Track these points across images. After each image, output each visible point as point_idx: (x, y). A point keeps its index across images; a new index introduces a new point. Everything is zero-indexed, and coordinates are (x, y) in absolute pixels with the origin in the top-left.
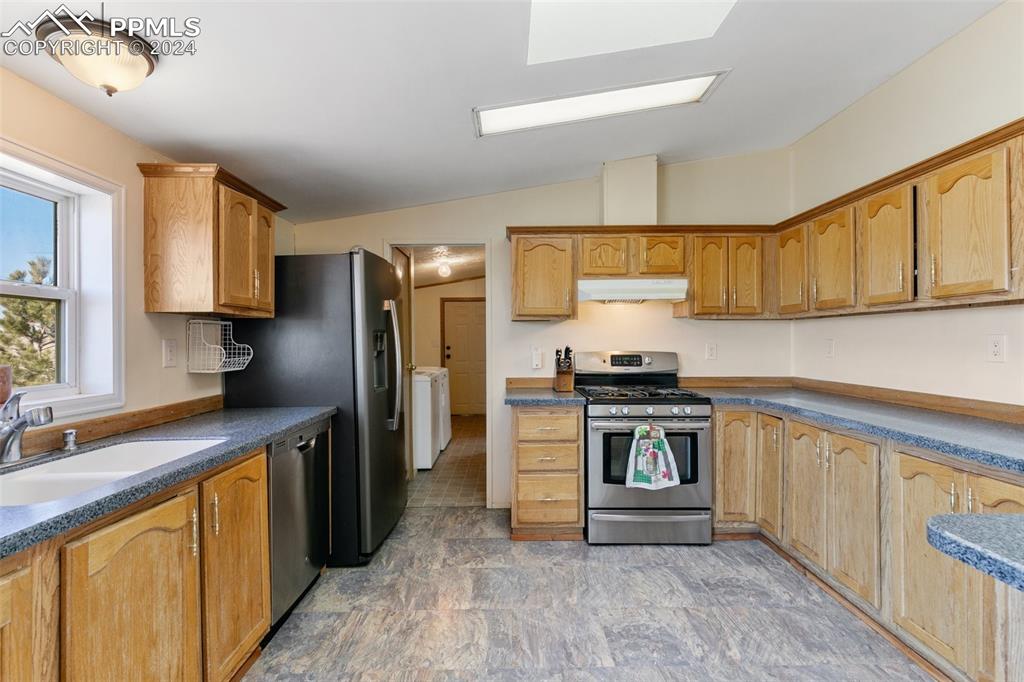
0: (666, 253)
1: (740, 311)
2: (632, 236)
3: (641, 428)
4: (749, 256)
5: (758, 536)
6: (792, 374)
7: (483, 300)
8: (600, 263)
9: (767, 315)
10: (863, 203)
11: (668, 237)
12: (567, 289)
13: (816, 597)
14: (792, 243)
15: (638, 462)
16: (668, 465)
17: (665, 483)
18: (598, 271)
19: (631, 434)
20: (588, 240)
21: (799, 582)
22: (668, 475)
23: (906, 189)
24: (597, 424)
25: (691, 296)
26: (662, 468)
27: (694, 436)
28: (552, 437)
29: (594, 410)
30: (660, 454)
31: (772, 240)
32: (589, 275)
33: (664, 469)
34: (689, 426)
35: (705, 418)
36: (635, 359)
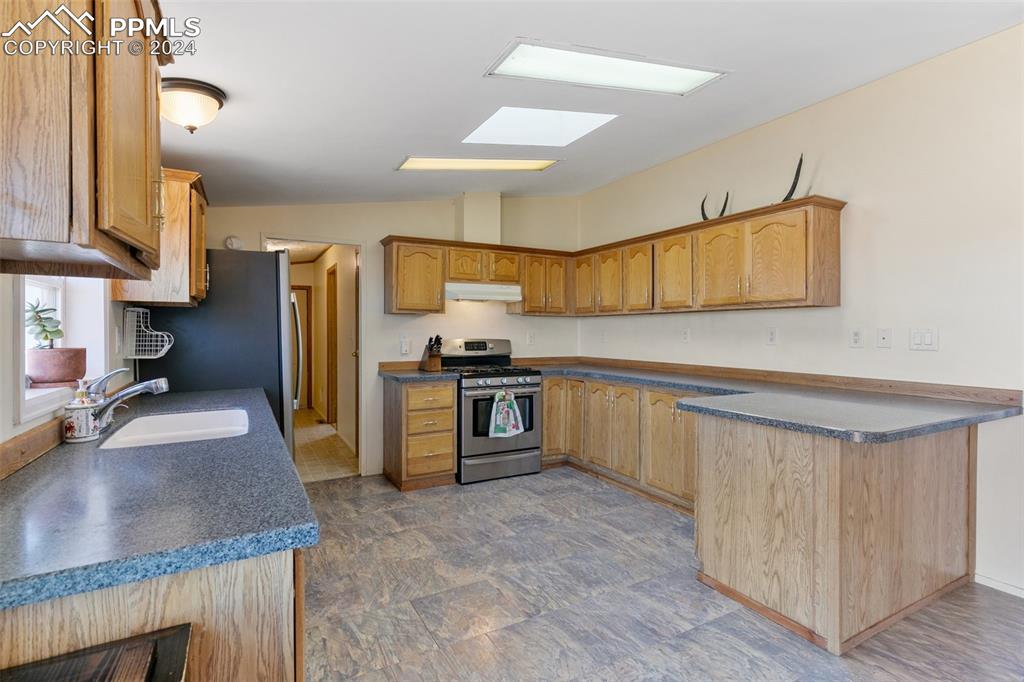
0: (507, 266)
1: (553, 310)
2: (484, 251)
3: (499, 394)
4: (558, 272)
5: (566, 463)
6: (579, 355)
8: (462, 271)
9: (568, 314)
10: (626, 248)
11: (508, 254)
12: (437, 289)
13: (605, 486)
14: (584, 266)
15: (497, 418)
16: (516, 419)
17: (515, 432)
18: (460, 276)
19: (492, 399)
20: (453, 252)
21: (596, 482)
22: (516, 427)
23: (648, 245)
24: (469, 393)
25: (524, 299)
27: (530, 398)
28: (434, 406)
29: (465, 383)
30: (511, 412)
31: (572, 261)
32: (453, 279)
33: (513, 422)
34: (527, 390)
35: (537, 385)
36: (482, 345)
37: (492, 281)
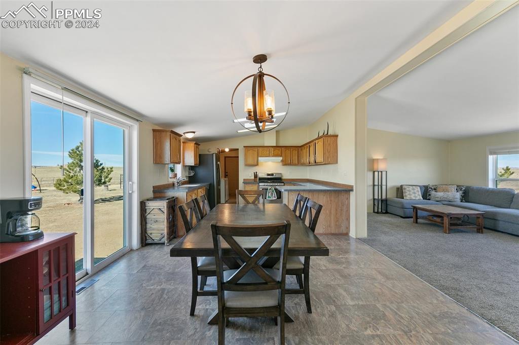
0: (278, 151)
1: (293, 164)
3: (269, 188)
4: (295, 152)
6: (308, 178)
7: (238, 157)
8: (263, 154)
11: (278, 148)
12: (256, 159)
14: (303, 150)
15: (269, 194)
17: (274, 199)
19: (267, 189)
20: (261, 149)
22: (275, 197)
24: (261, 187)
25: (282, 161)
26: (274, 195)
29: (261, 184)
30: (273, 193)
31: (300, 149)
32: (261, 156)
36: (272, 175)
37: (273, 156)
